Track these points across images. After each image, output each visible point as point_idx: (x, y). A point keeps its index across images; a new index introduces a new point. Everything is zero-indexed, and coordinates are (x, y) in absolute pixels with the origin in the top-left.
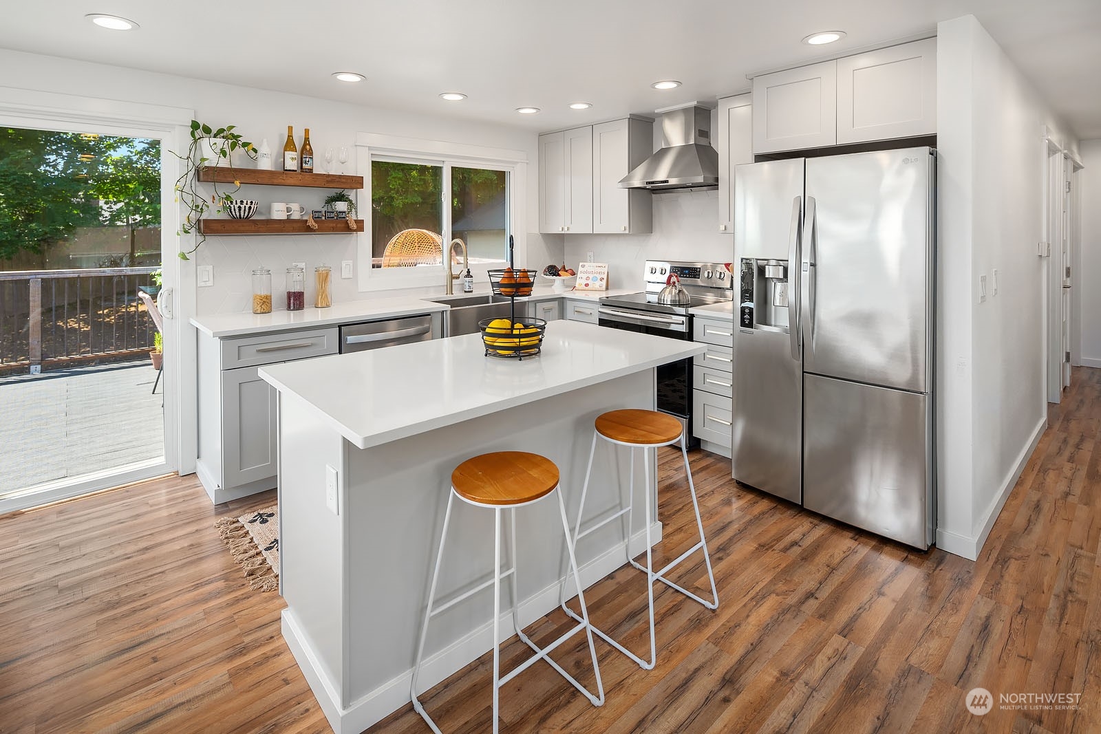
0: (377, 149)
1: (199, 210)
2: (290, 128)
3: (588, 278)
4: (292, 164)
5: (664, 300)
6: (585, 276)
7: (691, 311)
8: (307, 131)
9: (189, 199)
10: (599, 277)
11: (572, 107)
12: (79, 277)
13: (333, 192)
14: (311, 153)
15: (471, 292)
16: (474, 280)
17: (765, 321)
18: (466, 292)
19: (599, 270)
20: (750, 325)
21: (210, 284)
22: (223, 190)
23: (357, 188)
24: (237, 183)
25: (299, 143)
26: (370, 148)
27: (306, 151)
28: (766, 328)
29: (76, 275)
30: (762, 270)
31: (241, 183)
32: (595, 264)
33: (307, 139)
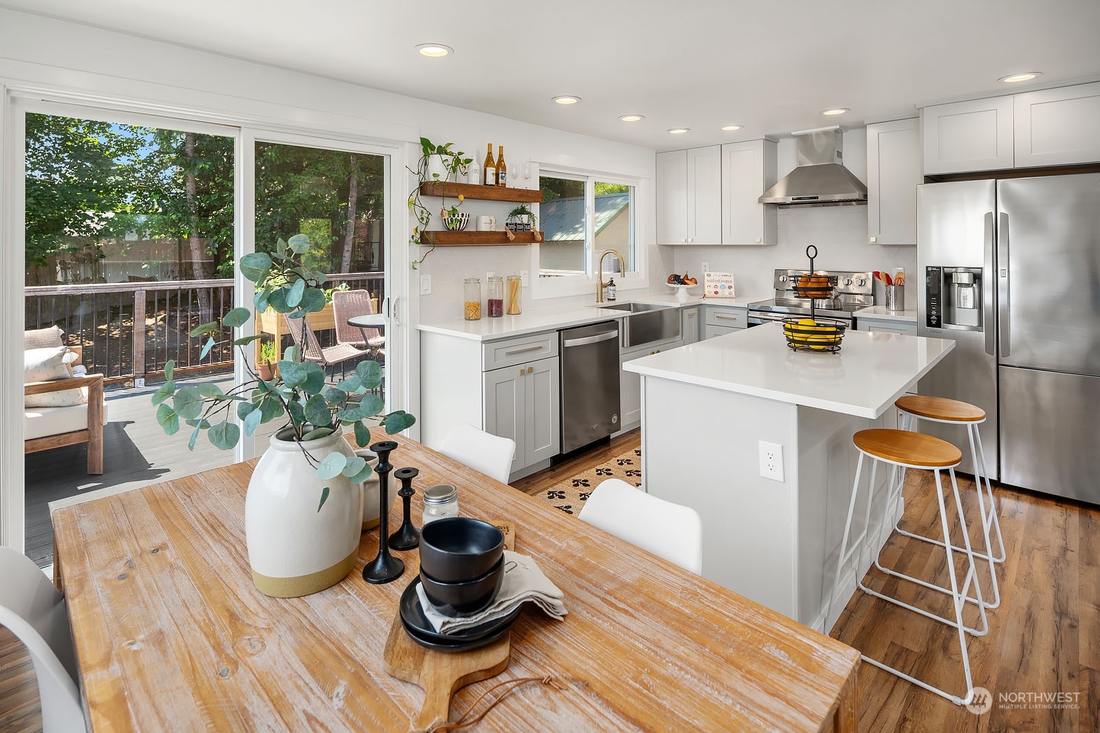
0: (545, 165)
1: (424, 222)
2: (490, 146)
3: (716, 286)
4: (491, 180)
5: (819, 305)
6: (713, 284)
7: (856, 314)
8: (501, 148)
9: (418, 210)
10: (727, 285)
11: (723, 129)
12: (180, 289)
13: (518, 206)
14: (504, 168)
15: (614, 299)
16: (617, 288)
17: (950, 320)
18: (609, 299)
19: (725, 278)
20: (938, 325)
21: (429, 292)
22: (449, 204)
23: (531, 202)
24: (461, 197)
25: (496, 160)
26: (541, 164)
27: (501, 166)
28: (952, 327)
29: (177, 287)
30: (948, 277)
31: (465, 198)
32: (721, 274)
33: (501, 156)
